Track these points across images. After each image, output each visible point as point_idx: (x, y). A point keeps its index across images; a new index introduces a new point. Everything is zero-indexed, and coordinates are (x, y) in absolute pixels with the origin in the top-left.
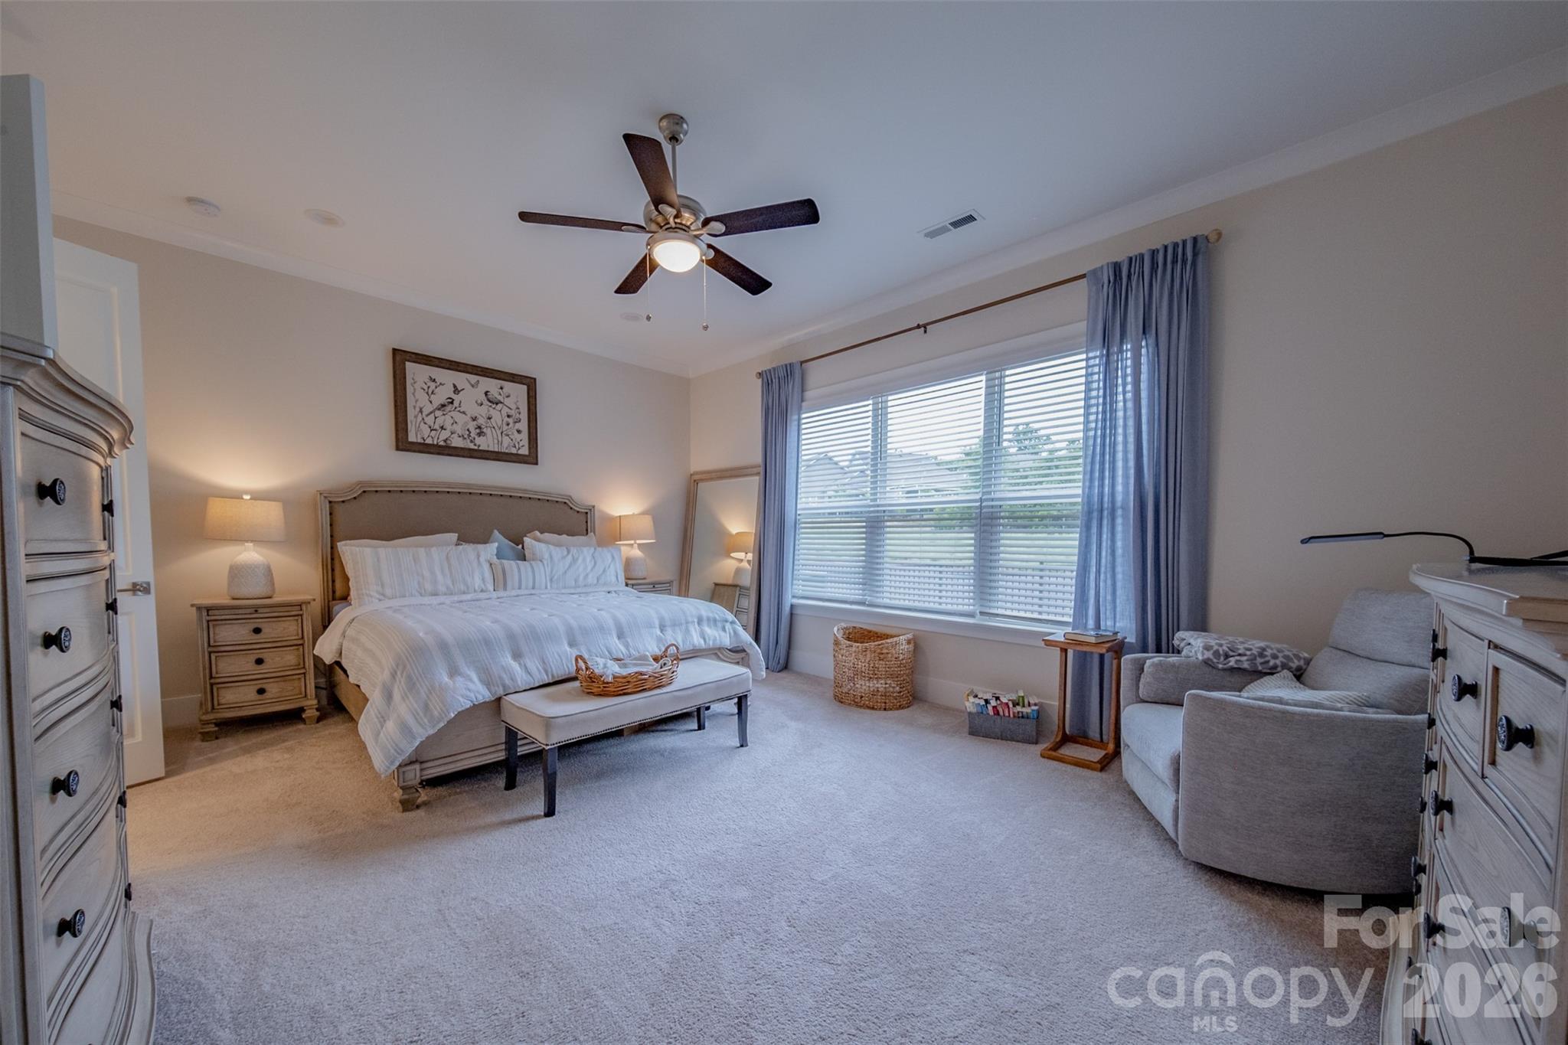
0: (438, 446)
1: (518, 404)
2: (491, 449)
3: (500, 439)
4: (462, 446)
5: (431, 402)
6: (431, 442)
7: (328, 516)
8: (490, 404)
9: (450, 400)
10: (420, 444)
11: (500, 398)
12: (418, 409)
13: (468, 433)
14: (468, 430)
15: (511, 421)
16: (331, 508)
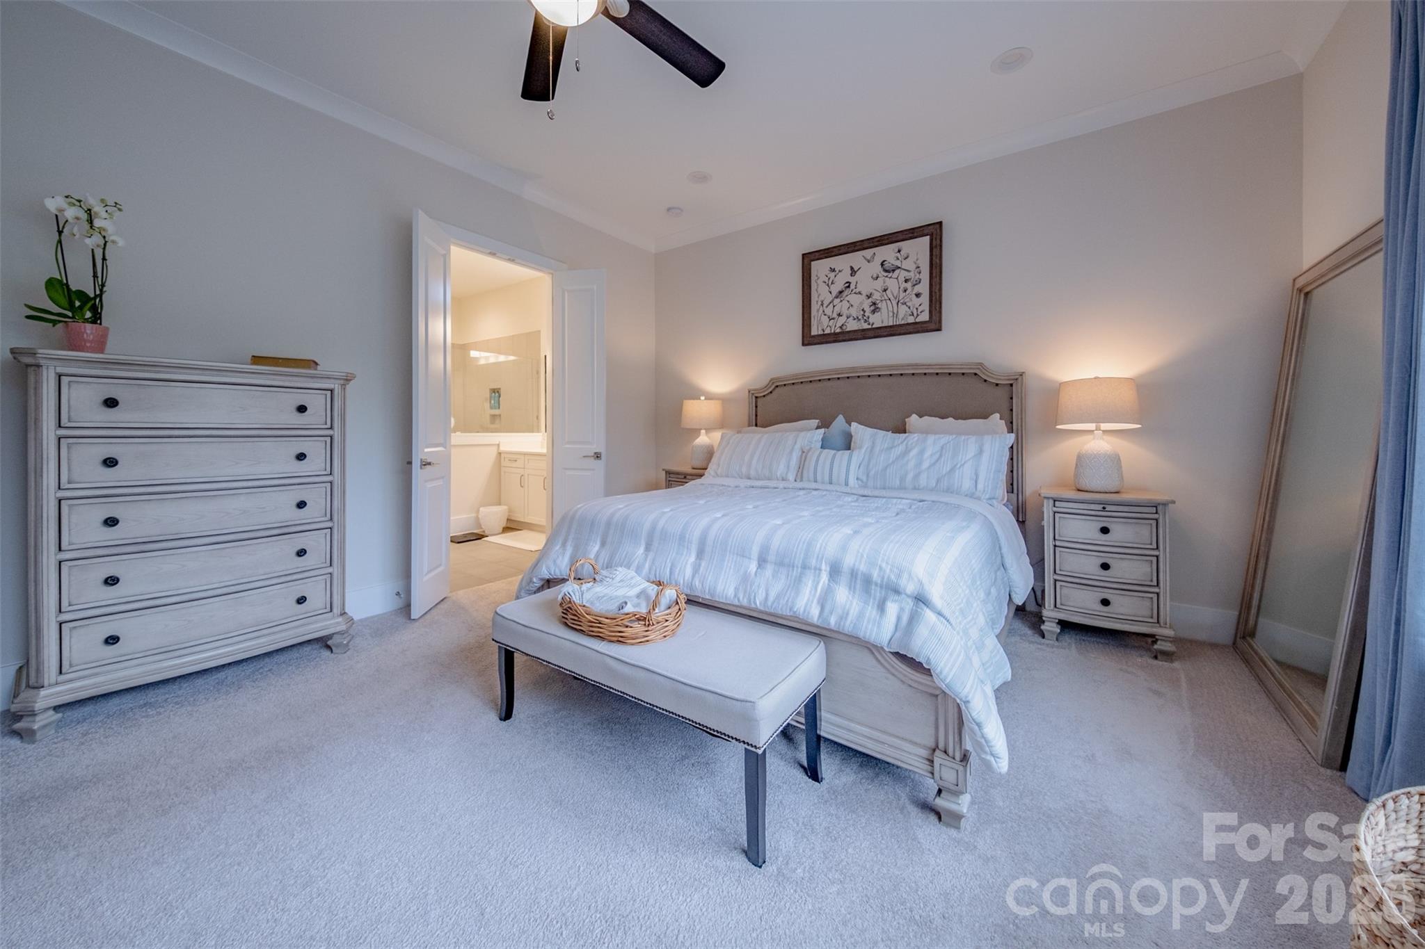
0: (835, 334)
1: (918, 262)
2: (885, 324)
3: (895, 311)
4: (856, 328)
5: (831, 293)
6: (829, 332)
7: (754, 408)
8: (887, 274)
9: (847, 285)
10: (821, 335)
11: (898, 263)
12: (820, 303)
13: (862, 313)
14: (863, 310)
15: (909, 285)
16: (756, 402)
